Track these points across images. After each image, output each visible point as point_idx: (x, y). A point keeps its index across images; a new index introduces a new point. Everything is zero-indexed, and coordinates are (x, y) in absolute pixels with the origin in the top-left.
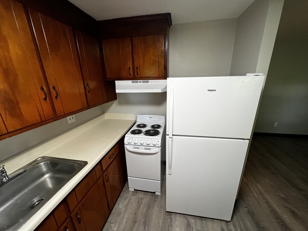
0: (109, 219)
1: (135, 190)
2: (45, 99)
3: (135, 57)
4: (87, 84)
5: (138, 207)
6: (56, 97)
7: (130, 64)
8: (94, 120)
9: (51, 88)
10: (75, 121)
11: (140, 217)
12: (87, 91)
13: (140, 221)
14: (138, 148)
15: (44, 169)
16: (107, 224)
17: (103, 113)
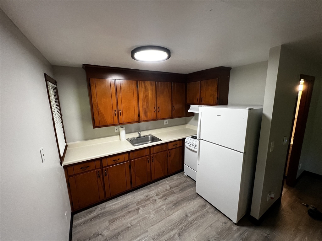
0: (167, 178)
1: (187, 176)
2: (155, 112)
3: (201, 92)
4: (174, 107)
5: (183, 183)
6: (159, 111)
7: (198, 96)
8: (176, 126)
9: (158, 108)
10: (167, 124)
11: (181, 186)
12: (173, 110)
13: (180, 187)
14: (190, 146)
15: (150, 139)
16: (165, 179)
17: (186, 123)
